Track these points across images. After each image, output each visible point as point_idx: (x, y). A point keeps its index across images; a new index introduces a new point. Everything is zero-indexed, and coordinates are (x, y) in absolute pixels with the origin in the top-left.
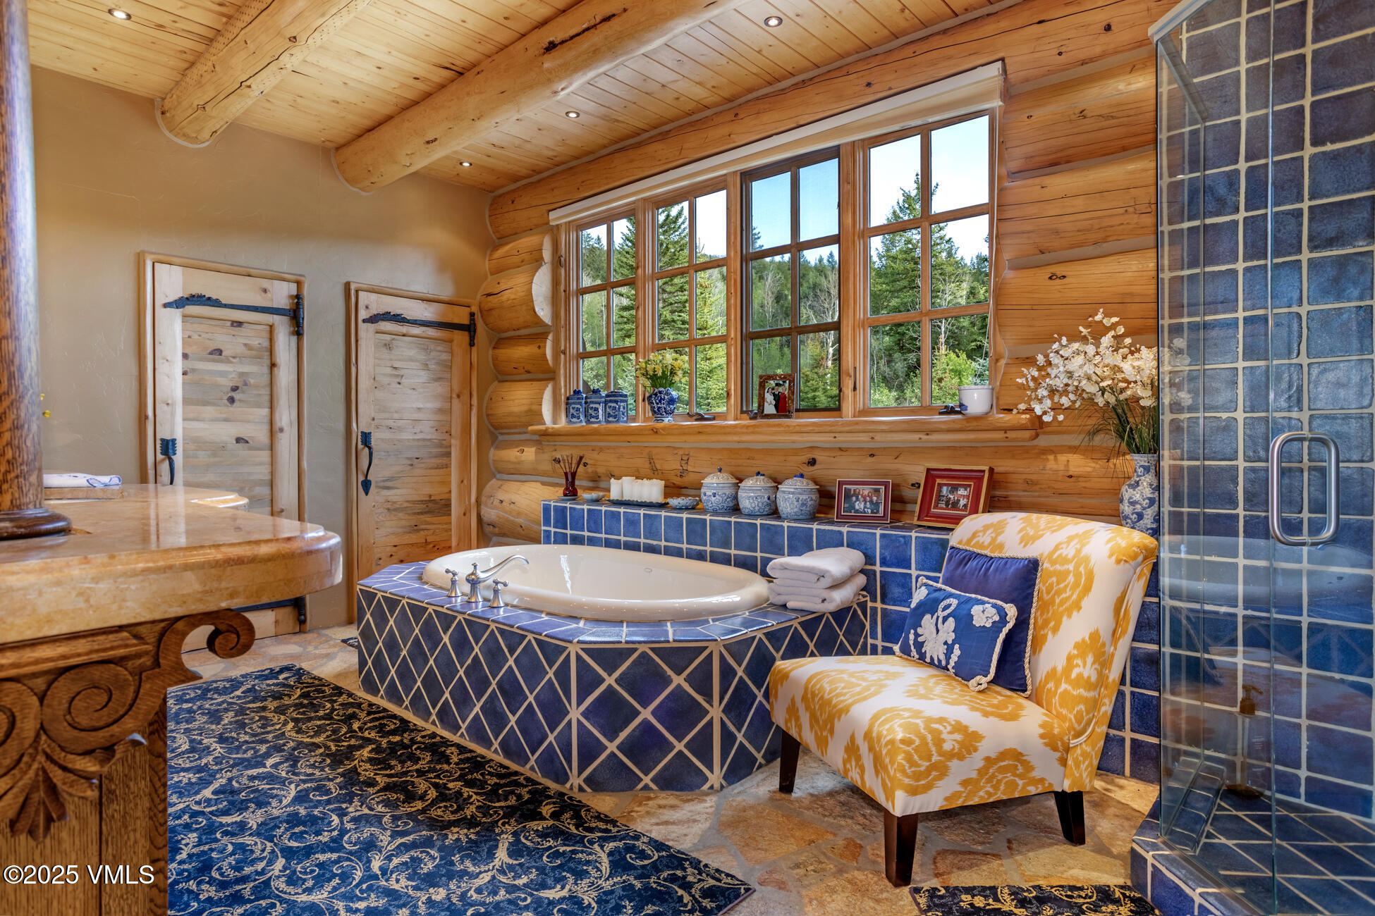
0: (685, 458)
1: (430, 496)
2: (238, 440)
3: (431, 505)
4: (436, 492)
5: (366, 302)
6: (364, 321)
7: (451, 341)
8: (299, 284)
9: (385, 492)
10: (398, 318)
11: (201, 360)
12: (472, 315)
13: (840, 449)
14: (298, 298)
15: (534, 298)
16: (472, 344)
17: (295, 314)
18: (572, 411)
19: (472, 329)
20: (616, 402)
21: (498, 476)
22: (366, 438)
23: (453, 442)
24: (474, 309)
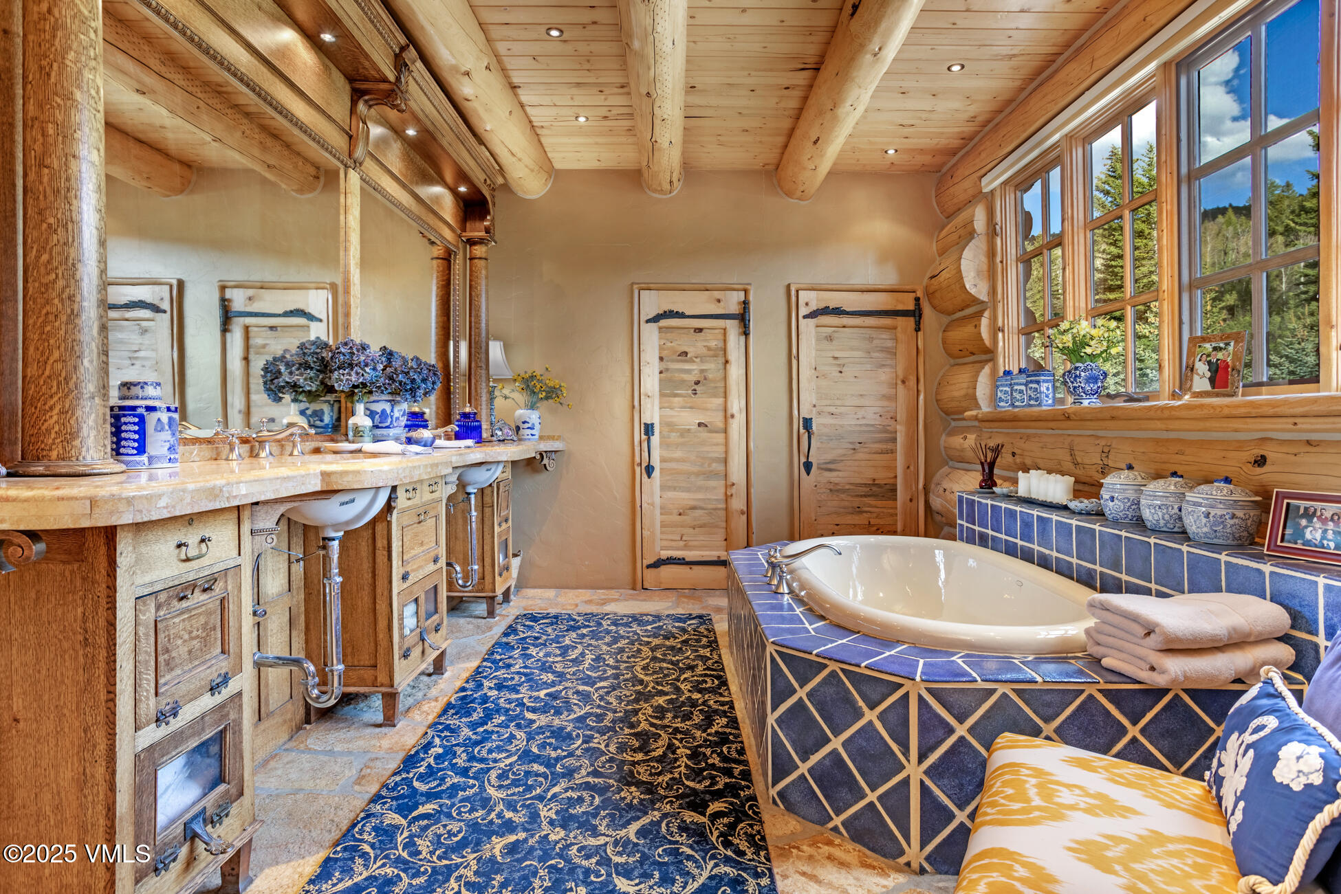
0: (1106, 450)
1: (874, 480)
2: (700, 425)
3: (874, 489)
4: (882, 476)
5: (806, 300)
6: (805, 317)
7: (895, 328)
8: (746, 291)
9: (827, 474)
10: (838, 312)
11: (673, 361)
12: (917, 299)
13: (1308, 443)
14: (745, 303)
15: (964, 274)
16: (918, 329)
17: (743, 318)
18: (999, 394)
19: (917, 314)
20: (1038, 382)
21: (951, 463)
22: (807, 423)
23: (898, 427)
24: (919, 294)
